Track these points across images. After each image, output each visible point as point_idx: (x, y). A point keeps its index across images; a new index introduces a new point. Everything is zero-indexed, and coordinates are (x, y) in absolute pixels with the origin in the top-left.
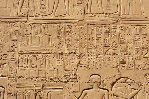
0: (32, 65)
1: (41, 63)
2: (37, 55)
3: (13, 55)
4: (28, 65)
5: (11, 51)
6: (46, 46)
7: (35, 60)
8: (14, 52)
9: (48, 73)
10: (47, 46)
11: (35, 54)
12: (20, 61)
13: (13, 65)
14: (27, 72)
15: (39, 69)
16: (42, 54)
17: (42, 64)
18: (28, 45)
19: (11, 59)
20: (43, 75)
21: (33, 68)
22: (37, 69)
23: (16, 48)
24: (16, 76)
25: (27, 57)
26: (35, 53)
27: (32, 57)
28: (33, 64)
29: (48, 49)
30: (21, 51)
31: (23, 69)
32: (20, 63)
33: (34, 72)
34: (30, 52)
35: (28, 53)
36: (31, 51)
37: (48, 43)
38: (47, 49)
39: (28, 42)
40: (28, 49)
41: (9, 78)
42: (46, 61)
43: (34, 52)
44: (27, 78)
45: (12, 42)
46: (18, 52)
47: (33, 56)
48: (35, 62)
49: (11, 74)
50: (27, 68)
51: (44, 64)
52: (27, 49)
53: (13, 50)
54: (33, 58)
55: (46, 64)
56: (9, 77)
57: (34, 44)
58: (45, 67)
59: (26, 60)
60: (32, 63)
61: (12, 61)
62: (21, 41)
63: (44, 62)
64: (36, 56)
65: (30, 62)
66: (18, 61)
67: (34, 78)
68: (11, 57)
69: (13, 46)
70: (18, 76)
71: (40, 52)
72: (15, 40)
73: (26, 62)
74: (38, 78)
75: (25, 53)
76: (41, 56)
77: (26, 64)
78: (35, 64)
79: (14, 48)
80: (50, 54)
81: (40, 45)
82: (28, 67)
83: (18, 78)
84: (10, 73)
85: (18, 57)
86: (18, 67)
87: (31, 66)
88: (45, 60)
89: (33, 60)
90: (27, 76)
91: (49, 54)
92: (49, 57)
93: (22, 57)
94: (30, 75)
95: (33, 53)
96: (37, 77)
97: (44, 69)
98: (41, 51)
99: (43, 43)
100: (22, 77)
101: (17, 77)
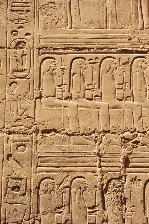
0: (87, 92)
1: (117, 82)
2: (101, 56)
3: (19, 58)
4: (74, 92)
5: (13, 45)
6: (130, 28)
7: (96, 73)
8: (21, 48)
9: (141, 117)
10: (134, 26)
11: (93, 56)
12: (44, 77)
13: (23, 92)
14: (72, 113)
15: (111, 105)
16: (117, 52)
17: (120, 87)
18: (69, 27)
19: (14, 71)
20: (125, 124)
21: (91, 99)
22: (104, 103)
23: (27, 34)
24: (33, 128)
25: (66, 64)
26: (93, 51)
27: (83, 66)
28: (90, 87)
29: (138, 36)
30: (45, 45)
31: (56, 105)
32: (44, 85)
33: (94, 115)
34: (76, 49)
35: (69, 51)
36: (79, 46)
37: (137, 17)
38: (132, 36)
39: (68, 15)
40: (68, 40)
41: (11, 136)
42: (133, 75)
43: (89, 49)
44: (71, 135)
45: (11, 15)
46: (36, 51)
47: (87, 62)
48: (95, 80)
49: (17, 123)
50: (68, 102)
51: (127, 87)
52: (65, 40)
53: (19, 43)
54: (89, 69)
55: (133, 88)
56: (10, 133)
57: (90, 23)
58: (131, 97)
59: (66, 76)
60: (86, 83)
61: (17, 80)
62: (44, 14)
63: (127, 79)
64: (99, 61)
65: (78, 80)
66: (36, 78)
67: (94, 132)
68: (14, 66)
69: (19, 28)
70: (41, 129)
71: (111, 46)
72: (25, 9)
73: (66, 81)
74: (108, 132)
75: (61, 51)
76: (116, 61)
77: (66, 87)
78: (97, 86)
79: (20, 35)
80: (146, 52)
81: (110, 24)
82: (71, 98)
83: (40, 134)
84: (14, 119)
85: (37, 66)
86: (40, 97)
87: (82, 94)
88: (127, 73)
89: (87, 73)
90: (71, 127)
91: (141, 52)
92: (143, 65)
93: (52, 66)
94: (81, 124)
95: (87, 51)
96: (106, 129)
97: (127, 102)
98: (112, 43)
99: (119, 17)
100: (54, 130)
101: (37, 131)
